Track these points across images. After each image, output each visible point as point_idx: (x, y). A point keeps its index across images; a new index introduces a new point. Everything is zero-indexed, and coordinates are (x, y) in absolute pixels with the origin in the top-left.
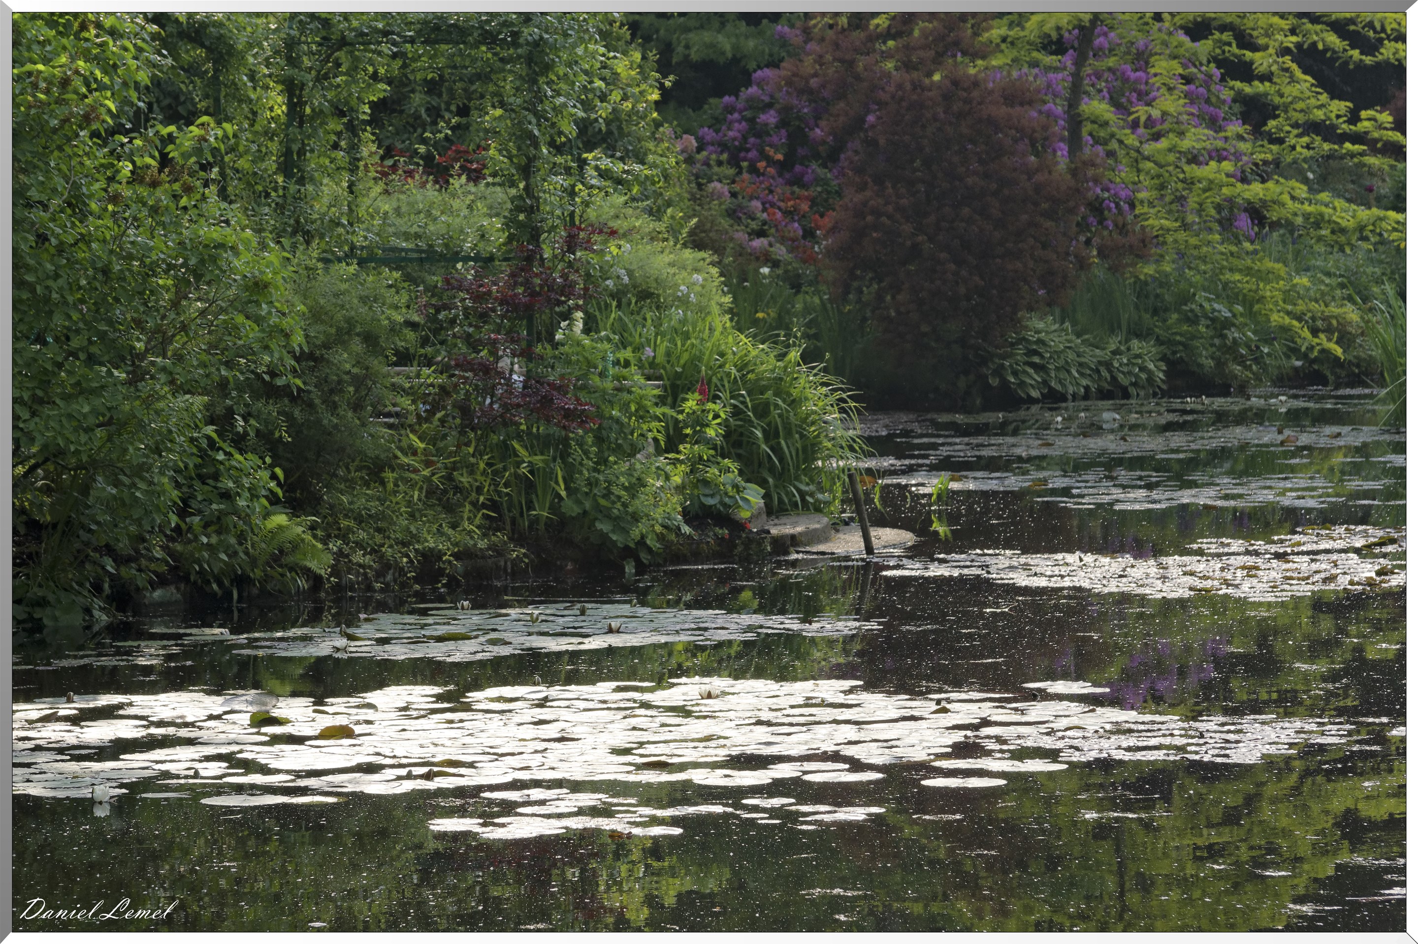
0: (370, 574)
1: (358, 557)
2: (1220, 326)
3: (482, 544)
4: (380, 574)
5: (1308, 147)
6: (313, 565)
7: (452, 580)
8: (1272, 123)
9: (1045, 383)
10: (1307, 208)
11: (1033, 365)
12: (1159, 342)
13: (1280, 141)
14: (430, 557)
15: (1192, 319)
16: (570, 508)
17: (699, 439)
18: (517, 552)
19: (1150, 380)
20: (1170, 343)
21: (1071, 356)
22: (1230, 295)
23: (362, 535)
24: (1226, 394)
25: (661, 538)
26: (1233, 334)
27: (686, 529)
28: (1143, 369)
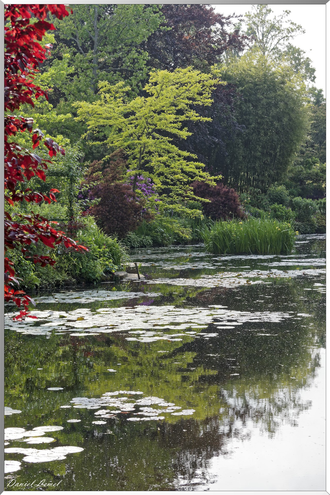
0: (47, 285)
1: (44, 282)
2: (162, 233)
3: (67, 279)
4: (49, 285)
5: (177, 198)
6: (37, 283)
7: (62, 286)
8: (171, 194)
9: (131, 245)
10: (181, 209)
11: (129, 241)
12: (151, 236)
13: (172, 197)
14: (58, 281)
15: (157, 232)
16: (83, 271)
17: (104, 256)
18: (74, 280)
19: (150, 244)
20: (153, 237)
21: (135, 239)
22: (164, 227)
23: (45, 277)
24: (163, 247)
25: (100, 277)
26: (164, 235)
27: (104, 275)
28: (149, 242)
